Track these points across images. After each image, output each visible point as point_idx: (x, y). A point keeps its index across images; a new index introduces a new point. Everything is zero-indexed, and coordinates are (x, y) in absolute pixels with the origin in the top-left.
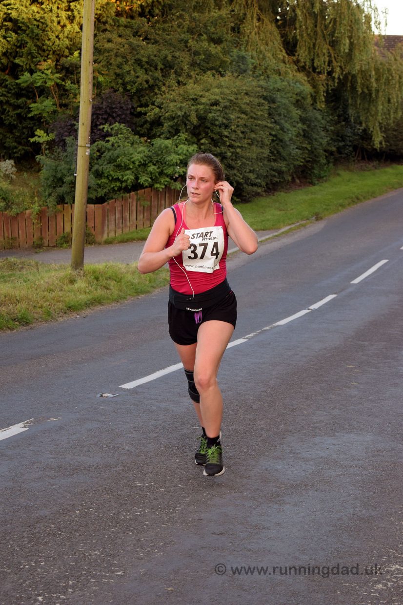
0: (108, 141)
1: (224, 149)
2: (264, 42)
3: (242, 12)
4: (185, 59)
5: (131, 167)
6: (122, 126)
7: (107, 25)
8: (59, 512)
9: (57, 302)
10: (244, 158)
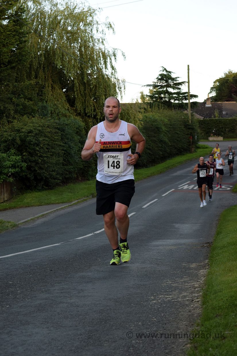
1: (36, 158)
2: (56, 99)
4: (11, 107)
10: (48, 163)
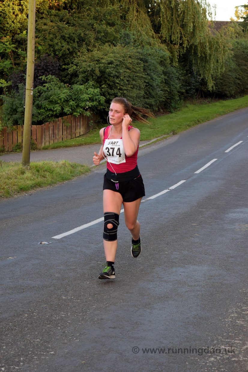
0: (45, 86)
1: (116, 91)
2: (140, 25)
3: (127, 7)
4: (92, 35)
5: (59, 102)
6: (53, 77)
7: (43, 14)
8: (15, 315)
9: (13, 186)
10: (128, 96)
